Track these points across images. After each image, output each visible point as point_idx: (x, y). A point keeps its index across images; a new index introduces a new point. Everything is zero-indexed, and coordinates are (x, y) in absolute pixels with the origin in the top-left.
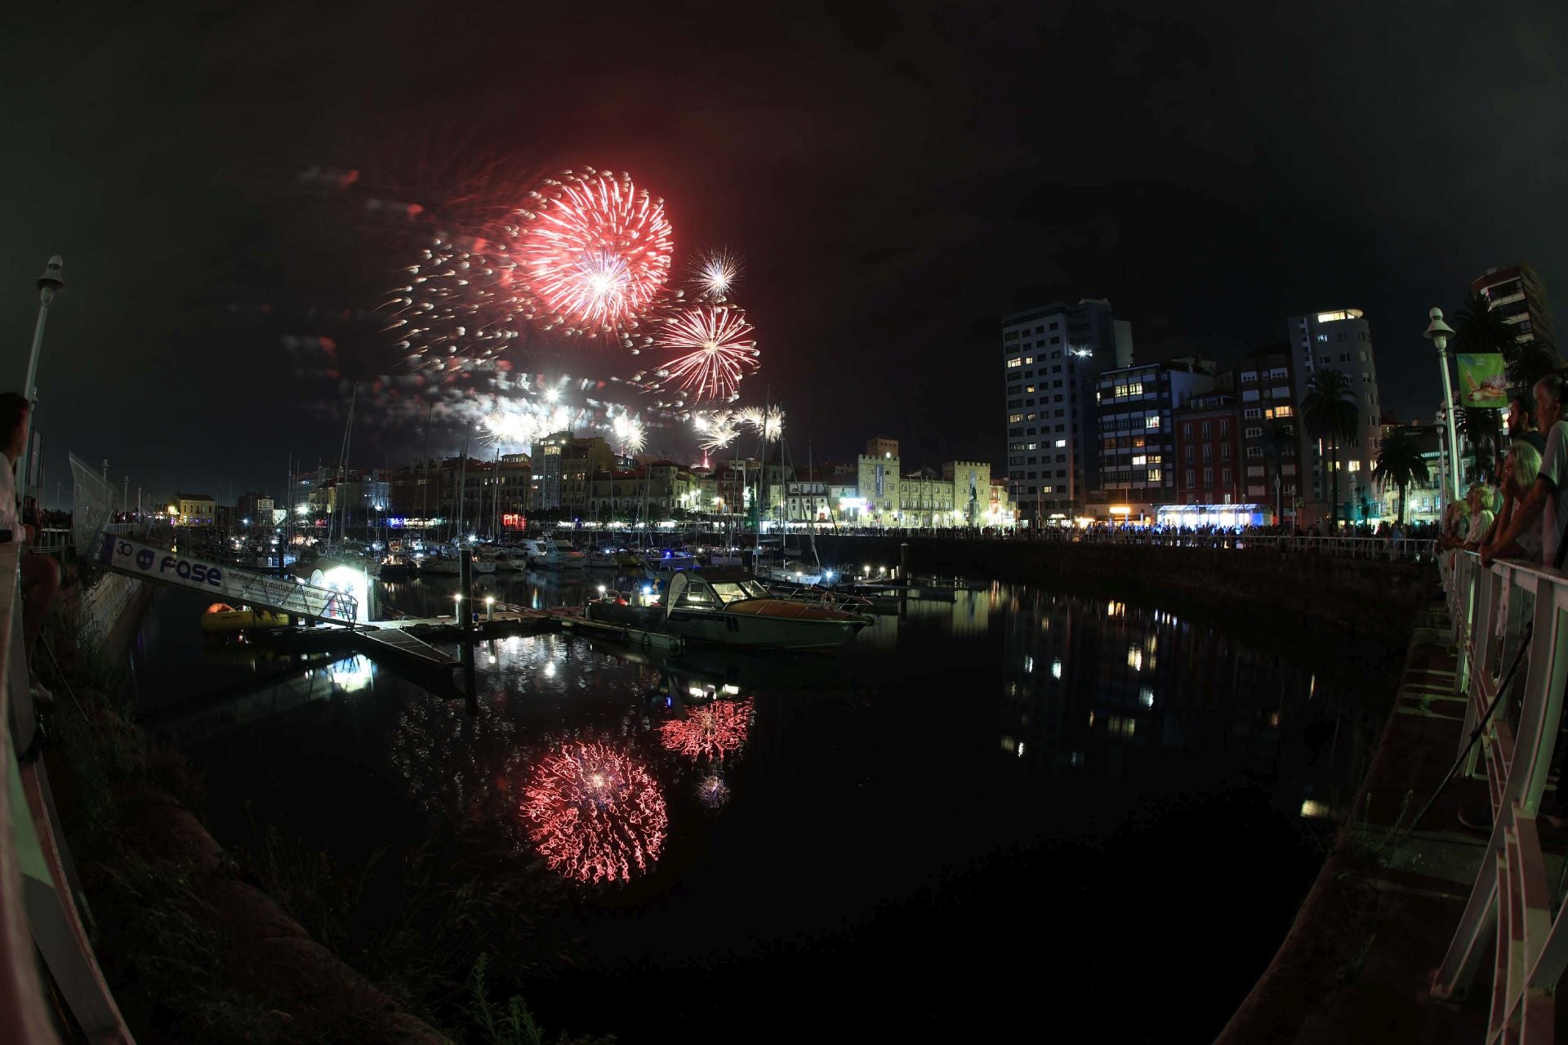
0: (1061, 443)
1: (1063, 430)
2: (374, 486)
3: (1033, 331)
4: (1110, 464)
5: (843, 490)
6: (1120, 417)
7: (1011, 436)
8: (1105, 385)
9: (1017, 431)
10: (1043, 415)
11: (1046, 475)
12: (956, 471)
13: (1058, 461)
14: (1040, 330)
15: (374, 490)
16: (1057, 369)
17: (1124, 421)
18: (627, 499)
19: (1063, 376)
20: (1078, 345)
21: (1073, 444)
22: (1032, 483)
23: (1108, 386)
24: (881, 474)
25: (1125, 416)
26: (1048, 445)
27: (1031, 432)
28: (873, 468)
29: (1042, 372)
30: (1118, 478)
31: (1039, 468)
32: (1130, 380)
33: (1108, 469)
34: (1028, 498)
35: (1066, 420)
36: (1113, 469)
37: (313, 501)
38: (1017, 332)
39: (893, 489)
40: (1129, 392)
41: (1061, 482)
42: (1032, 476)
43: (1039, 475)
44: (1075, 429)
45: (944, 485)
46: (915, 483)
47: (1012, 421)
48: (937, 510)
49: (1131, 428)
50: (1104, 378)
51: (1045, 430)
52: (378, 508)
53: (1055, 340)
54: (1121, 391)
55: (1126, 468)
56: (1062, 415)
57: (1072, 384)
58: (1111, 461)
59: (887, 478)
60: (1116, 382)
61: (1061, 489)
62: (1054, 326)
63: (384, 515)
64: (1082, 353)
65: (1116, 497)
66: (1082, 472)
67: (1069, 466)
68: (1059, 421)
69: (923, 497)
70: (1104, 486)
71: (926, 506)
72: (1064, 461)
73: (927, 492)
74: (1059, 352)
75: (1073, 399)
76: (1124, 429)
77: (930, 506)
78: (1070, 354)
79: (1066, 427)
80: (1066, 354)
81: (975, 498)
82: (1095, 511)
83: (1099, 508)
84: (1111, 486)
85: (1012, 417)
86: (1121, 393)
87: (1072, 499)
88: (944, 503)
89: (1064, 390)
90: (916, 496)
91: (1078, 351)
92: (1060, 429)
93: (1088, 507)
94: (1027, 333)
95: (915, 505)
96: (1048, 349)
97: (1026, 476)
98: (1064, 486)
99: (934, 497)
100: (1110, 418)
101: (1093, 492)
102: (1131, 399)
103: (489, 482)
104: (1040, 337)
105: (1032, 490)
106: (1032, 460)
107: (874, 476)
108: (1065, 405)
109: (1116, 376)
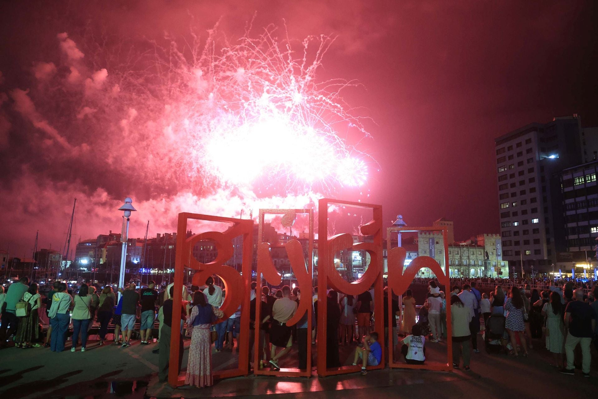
0: (536, 221)
1: (536, 212)
2: (133, 248)
3: (515, 146)
4: (574, 233)
5: (409, 254)
6: (578, 199)
7: (502, 217)
8: (566, 177)
9: (506, 214)
10: (523, 202)
11: (527, 242)
12: (486, 240)
13: (534, 233)
14: (519, 145)
15: (133, 251)
16: (531, 170)
17: (582, 202)
18: (282, 259)
19: (535, 175)
20: (549, 151)
21: (545, 220)
22: (517, 248)
23: (568, 178)
24: (433, 243)
25: (583, 198)
26: (526, 222)
27: (515, 214)
28: (428, 240)
29: (521, 173)
30: (581, 243)
31: (521, 238)
32: (586, 172)
33: (571, 237)
34: (515, 258)
35: (538, 205)
36: (575, 237)
37: (91, 256)
38: (504, 148)
39: (441, 252)
40: (585, 181)
41: (537, 247)
42: (517, 243)
43: (522, 242)
44: (546, 210)
45: (478, 250)
46: (456, 249)
47: (502, 207)
48: (472, 266)
49: (588, 206)
50: (566, 173)
51: (524, 212)
52: (135, 262)
53: (529, 151)
54: (579, 181)
55: (587, 235)
56: (536, 201)
57: (543, 179)
58: (574, 231)
59: (437, 246)
60: (575, 175)
61: (537, 252)
62: (528, 141)
63: (139, 266)
64: (553, 157)
65: (580, 257)
66: (552, 240)
67: (542, 236)
68: (534, 205)
69: (463, 258)
70: (569, 250)
71: (465, 263)
72: (538, 233)
73: (466, 254)
74: (532, 159)
75: (544, 189)
76: (583, 208)
77: (468, 263)
78: (541, 159)
79: (539, 210)
80: (537, 159)
81: (488, 258)
82: (565, 267)
83: (568, 265)
84: (576, 249)
85: (502, 205)
86: (579, 182)
87: (546, 258)
88: (477, 261)
89: (536, 184)
90: (457, 257)
91: (548, 156)
92: (534, 211)
93: (559, 264)
94: (510, 148)
95: (457, 263)
96: (524, 158)
97: (513, 243)
98: (539, 250)
99: (470, 258)
100: (571, 201)
101: (562, 254)
102: (587, 186)
103: (203, 248)
104: (519, 150)
105: (518, 253)
106: (516, 233)
107: (428, 245)
108: (537, 194)
109: (576, 170)
